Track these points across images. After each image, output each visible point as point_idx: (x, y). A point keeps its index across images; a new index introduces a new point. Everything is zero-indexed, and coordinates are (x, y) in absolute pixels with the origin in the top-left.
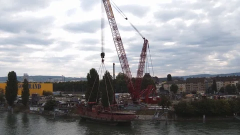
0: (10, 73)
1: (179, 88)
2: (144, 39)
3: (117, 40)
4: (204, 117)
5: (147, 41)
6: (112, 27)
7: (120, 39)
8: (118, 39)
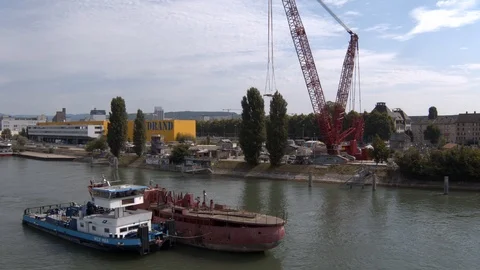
0: (114, 100)
1: (443, 132)
2: (351, 33)
3: (298, 34)
4: (447, 179)
5: (356, 36)
6: (287, 10)
7: (304, 32)
8: (300, 33)
